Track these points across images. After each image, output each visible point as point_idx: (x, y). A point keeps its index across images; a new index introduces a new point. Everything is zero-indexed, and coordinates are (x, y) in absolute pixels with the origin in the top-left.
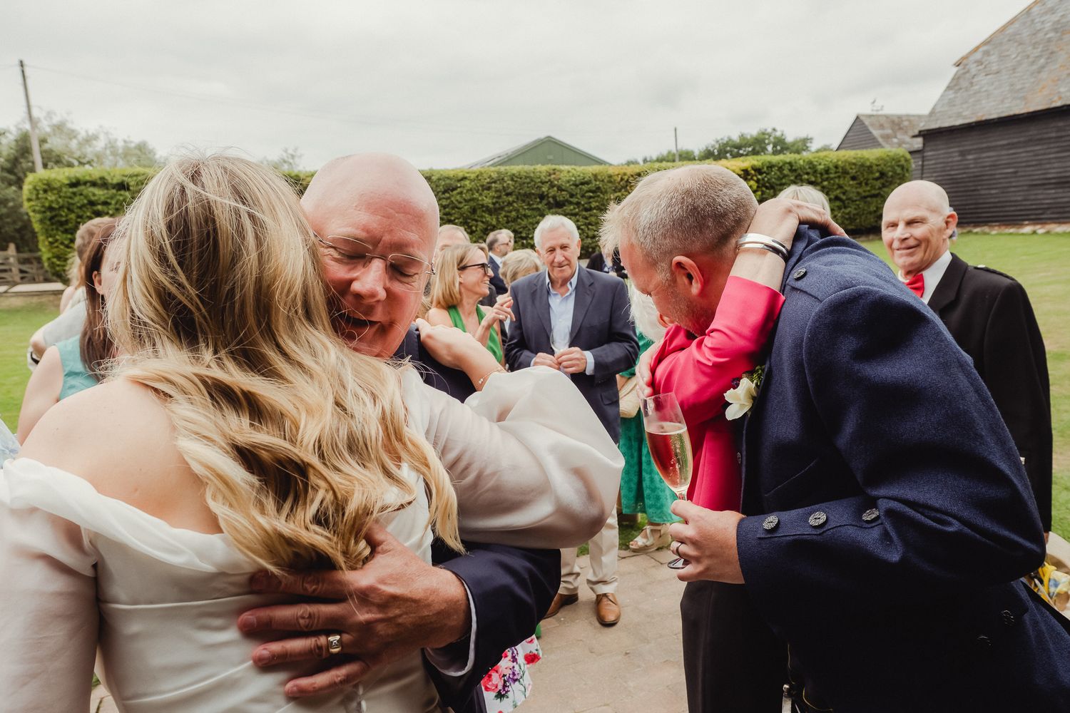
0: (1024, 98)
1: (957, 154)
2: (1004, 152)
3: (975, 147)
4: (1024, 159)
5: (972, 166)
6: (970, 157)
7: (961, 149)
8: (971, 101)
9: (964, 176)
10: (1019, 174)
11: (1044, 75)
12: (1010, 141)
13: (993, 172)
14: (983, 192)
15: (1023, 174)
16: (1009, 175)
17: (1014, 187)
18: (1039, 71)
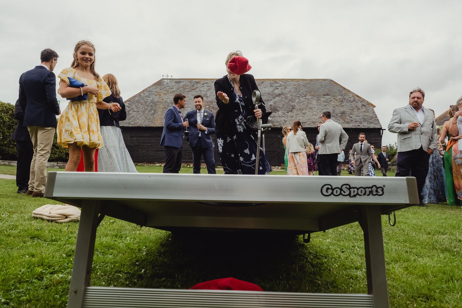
0: (152, 122)
1: (129, 137)
2: (147, 138)
3: (136, 135)
4: (154, 142)
5: (135, 142)
6: (135, 138)
7: (131, 135)
8: (132, 119)
9: (132, 145)
10: (153, 146)
11: (155, 116)
12: (149, 135)
13: (144, 145)
14: (140, 151)
15: (154, 146)
16: (149, 146)
17: (151, 150)
18: (153, 114)
